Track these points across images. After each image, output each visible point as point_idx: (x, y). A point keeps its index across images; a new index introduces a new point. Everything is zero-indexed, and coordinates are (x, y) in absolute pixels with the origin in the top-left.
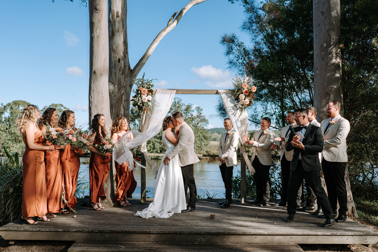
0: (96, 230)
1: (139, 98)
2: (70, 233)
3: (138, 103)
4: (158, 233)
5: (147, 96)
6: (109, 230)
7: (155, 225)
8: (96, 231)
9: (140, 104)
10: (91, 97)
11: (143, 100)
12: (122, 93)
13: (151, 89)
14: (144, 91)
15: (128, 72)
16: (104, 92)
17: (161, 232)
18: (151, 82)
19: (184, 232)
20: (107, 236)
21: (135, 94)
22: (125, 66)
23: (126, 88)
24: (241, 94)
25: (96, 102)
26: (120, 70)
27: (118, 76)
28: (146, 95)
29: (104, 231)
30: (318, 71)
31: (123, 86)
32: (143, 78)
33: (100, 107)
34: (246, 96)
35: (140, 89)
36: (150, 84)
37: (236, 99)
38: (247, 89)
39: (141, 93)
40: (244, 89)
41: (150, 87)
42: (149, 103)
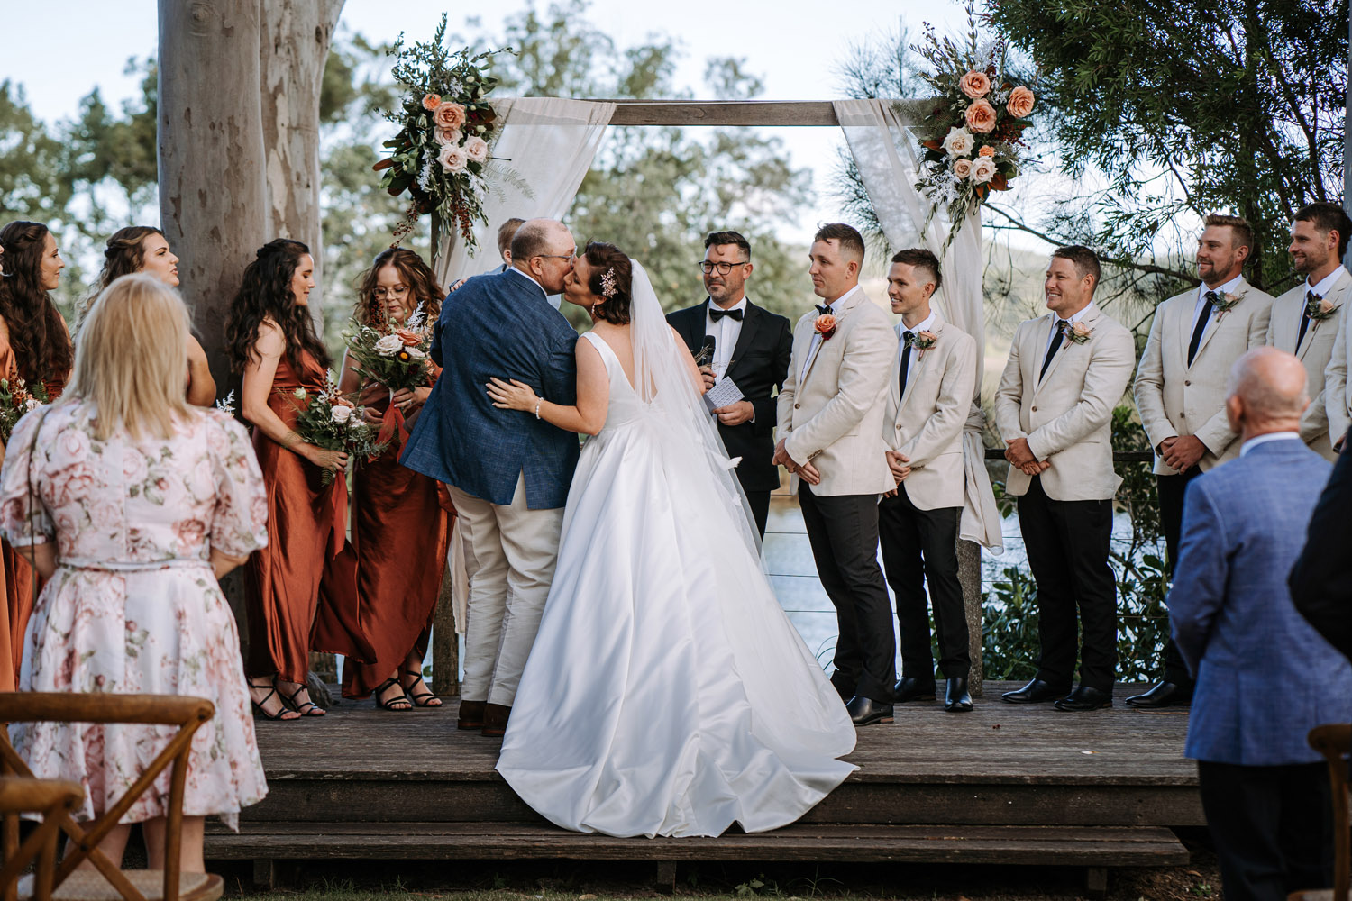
0: (286, 773)
1: (421, 152)
3: (413, 177)
5: (465, 138)
6: (341, 773)
8: (286, 777)
9: (430, 184)
11: (443, 161)
12: (272, 83)
13: (483, 100)
14: (448, 113)
20: (334, 796)
23: (296, 50)
24: (954, 128)
25: (202, 177)
28: (458, 135)
29: (322, 774)
31: (278, 38)
32: (438, 39)
33: (225, 203)
34: (980, 139)
35: (426, 106)
36: (478, 79)
37: (929, 157)
38: (984, 103)
39: (431, 123)
40: (970, 102)
41: (481, 92)
42: (473, 179)
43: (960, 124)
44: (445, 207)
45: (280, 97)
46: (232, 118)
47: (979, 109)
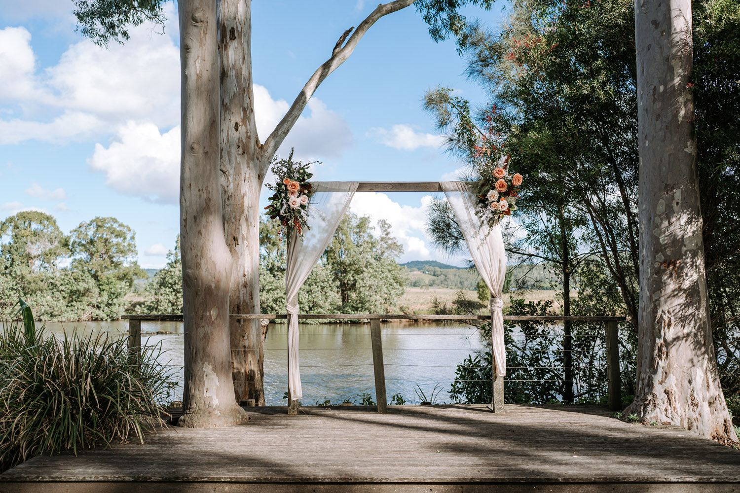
0: (203, 478)
1: (282, 201)
2: (148, 484)
3: (279, 211)
4: (334, 481)
5: (300, 195)
6: (230, 478)
7: (326, 465)
9: (286, 213)
10: (185, 200)
11: (291, 204)
12: (243, 192)
13: (307, 181)
14: (293, 186)
15: (255, 150)
16: (211, 190)
17: (341, 479)
18: (307, 168)
19: (388, 478)
20: (226, 489)
21: (275, 193)
22: (249, 137)
23: (251, 181)
24: (490, 190)
25: (195, 210)
26: (239, 146)
27: (234, 158)
28: (297, 194)
29: (220, 478)
30: (647, 142)
31: (245, 178)
33: (204, 220)
34: (502, 195)
35: (284, 183)
36: (305, 172)
37: (481, 201)
38: (503, 180)
39: (287, 190)
40: (497, 180)
41: (306, 177)
42: (302, 211)
43: (493, 188)
44: (291, 222)
45: (245, 197)
46: (207, 187)
47: (501, 182)
